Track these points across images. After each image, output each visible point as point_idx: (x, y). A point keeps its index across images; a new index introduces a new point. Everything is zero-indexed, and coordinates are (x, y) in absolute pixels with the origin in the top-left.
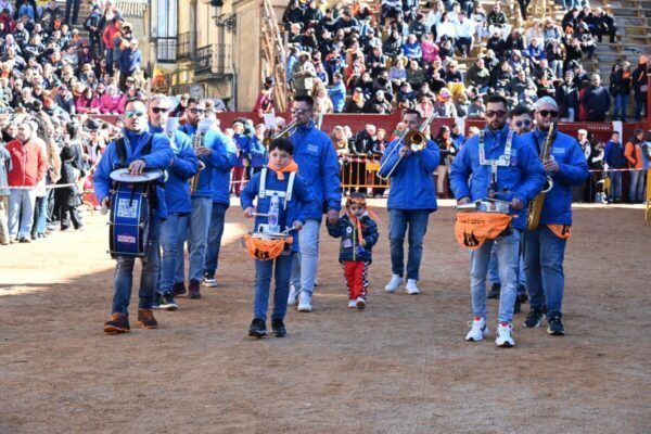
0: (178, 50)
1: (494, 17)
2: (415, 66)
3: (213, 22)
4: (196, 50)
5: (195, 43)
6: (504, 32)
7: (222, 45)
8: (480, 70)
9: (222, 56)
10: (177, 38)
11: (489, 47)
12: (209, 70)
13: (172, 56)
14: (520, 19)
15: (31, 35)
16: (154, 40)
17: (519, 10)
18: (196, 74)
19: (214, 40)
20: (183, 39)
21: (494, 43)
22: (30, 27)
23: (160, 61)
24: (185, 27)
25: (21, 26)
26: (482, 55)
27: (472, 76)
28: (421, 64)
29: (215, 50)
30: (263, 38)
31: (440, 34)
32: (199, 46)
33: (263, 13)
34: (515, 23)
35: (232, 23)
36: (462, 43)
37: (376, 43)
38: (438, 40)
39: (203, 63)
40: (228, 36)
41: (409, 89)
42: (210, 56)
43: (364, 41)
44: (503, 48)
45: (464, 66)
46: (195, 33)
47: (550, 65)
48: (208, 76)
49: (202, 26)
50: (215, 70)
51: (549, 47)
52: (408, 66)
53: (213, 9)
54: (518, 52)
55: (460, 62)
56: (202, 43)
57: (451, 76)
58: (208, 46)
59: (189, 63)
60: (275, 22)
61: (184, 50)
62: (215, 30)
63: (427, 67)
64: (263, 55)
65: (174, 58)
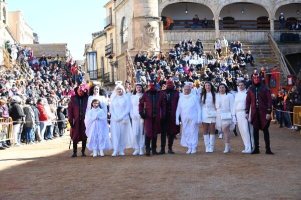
0: (97, 75)
1: (209, 57)
2: (182, 75)
3: (109, 64)
4: (104, 74)
5: (104, 72)
6: (213, 62)
7: (113, 72)
8: (205, 75)
9: (113, 76)
10: (97, 70)
11: (208, 67)
12: (109, 81)
13: (95, 77)
14: (219, 57)
15: (46, 71)
16: (89, 72)
17: (218, 54)
18: (104, 83)
19: (110, 71)
20: (99, 71)
21: (210, 66)
22: (45, 69)
23: (91, 79)
24: (100, 67)
25: (42, 68)
26: (206, 70)
27: (203, 78)
28: (184, 75)
29: (111, 74)
30: (128, 68)
31: (190, 63)
32: (105, 73)
33: (127, 60)
34: (217, 58)
35: (116, 64)
36: (199, 67)
37: (168, 68)
38: (190, 66)
39: (106, 79)
40: (115, 69)
41: (180, 83)
42: (109, 76)
43: (163, 67)
44: (213, 67)
45: (199, 74)
46: (103, 68)
47: (230, 72)
48: (109, 83)
49: (106, 66)
50: (111, 81)
51: (230, 66)
52: (180, 76)
53: (109, 60)
54: (218, 69)
55: (198, 73)
56: (106, 72)
57: (195, 78)
58: (108, 73)
59: (101, 79)
60: (132, 63)
61: (100, 75)
62: (110, 67)
63: (186, 75)
64: (128, 74)
65: (96, 78)
